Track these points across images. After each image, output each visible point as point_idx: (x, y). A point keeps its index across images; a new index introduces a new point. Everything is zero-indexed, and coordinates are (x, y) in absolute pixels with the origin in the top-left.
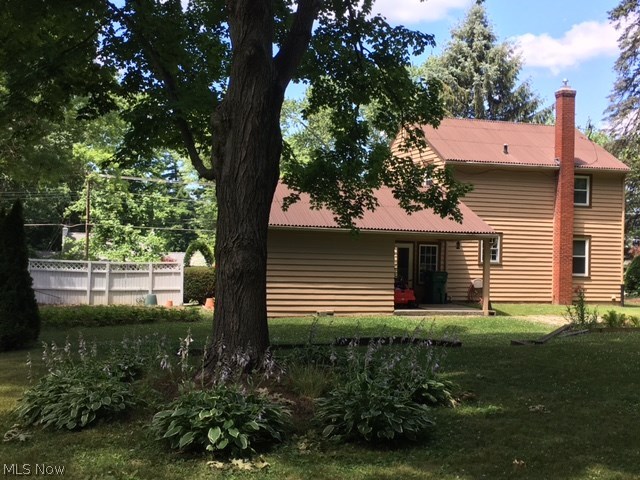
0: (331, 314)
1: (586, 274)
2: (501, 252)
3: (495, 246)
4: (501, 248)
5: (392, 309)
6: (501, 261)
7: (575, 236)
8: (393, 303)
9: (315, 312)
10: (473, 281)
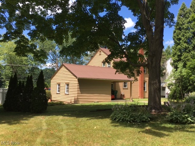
0: (98, 102)
1: (146, 91)
2: (128, 85)
3: (126, 84)
4: (128, 84)
5: (111, 100)
6: (128, 88)
7: (144, 81)
8: (111, 99)
9: (93, 102)
10: (122, 93)
